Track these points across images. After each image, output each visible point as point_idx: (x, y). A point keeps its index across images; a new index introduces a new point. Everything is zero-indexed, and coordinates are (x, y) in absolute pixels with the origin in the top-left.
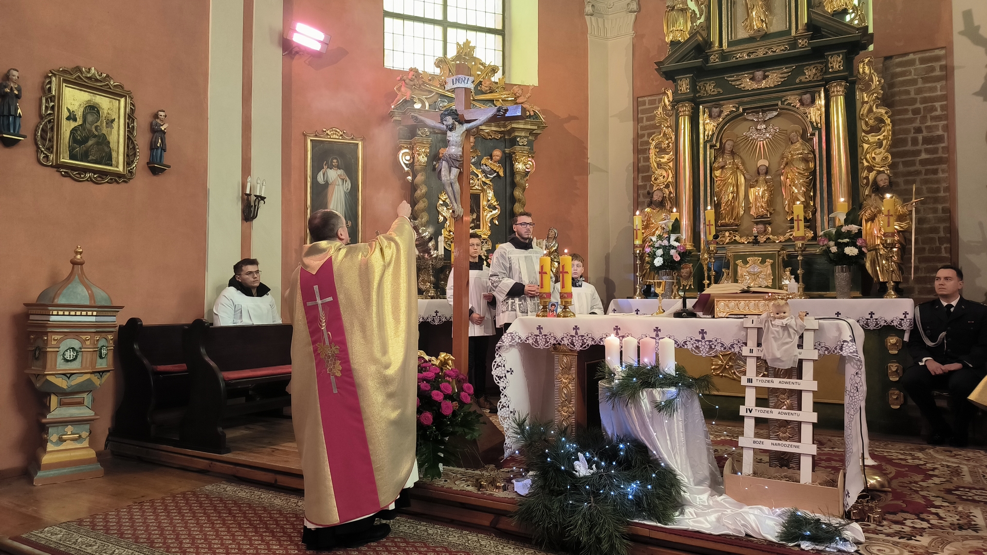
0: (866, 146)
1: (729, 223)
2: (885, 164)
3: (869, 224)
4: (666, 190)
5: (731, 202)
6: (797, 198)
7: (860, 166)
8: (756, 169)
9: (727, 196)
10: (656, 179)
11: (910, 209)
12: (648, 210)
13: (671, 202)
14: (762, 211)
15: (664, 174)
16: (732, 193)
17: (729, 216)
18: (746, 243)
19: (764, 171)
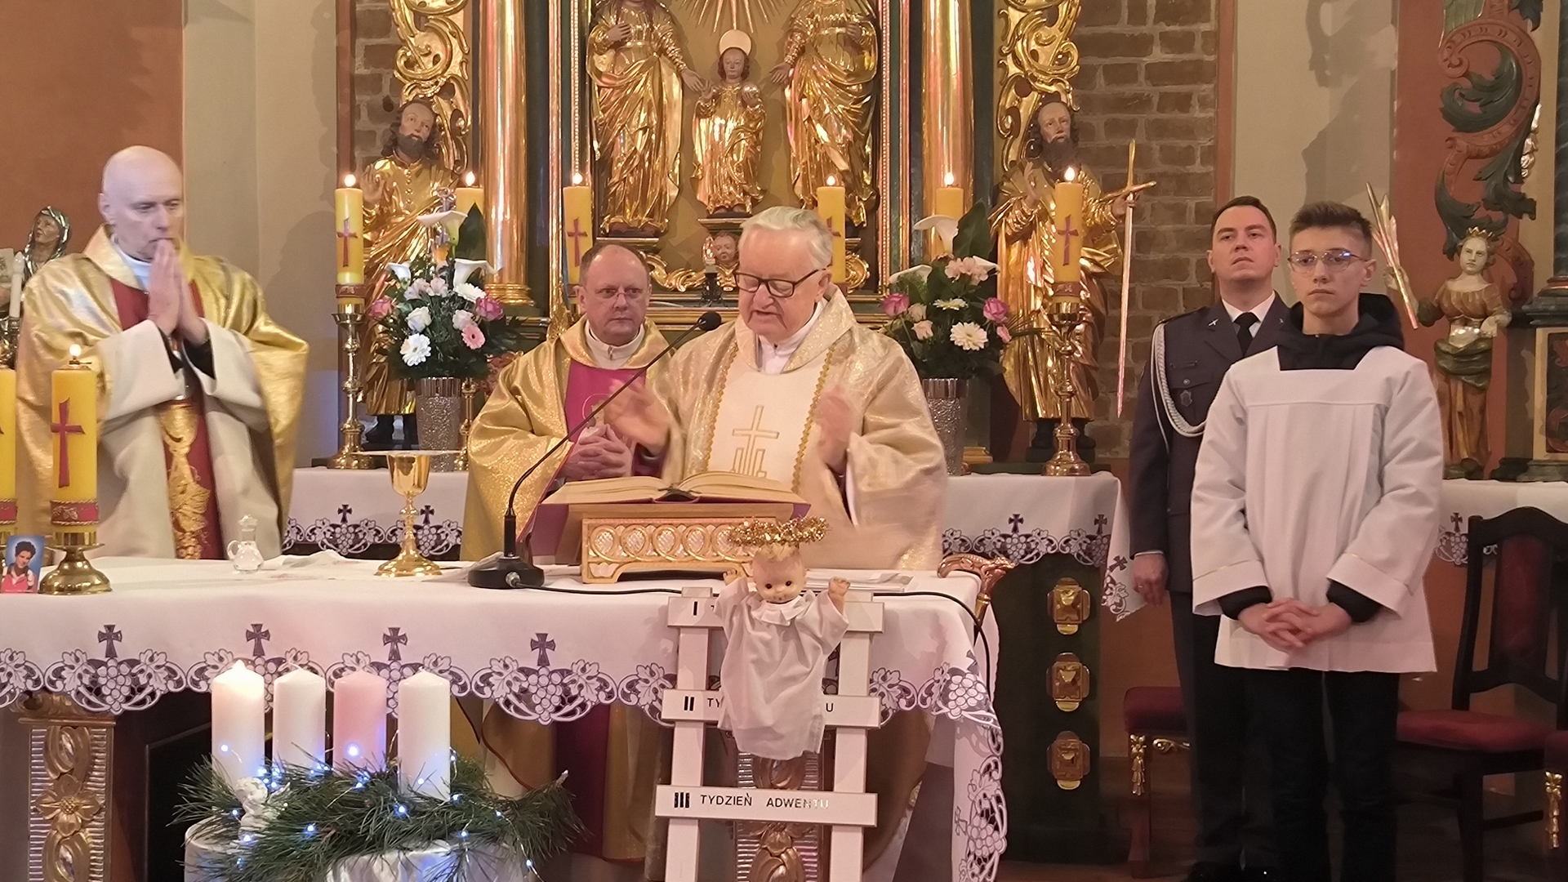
0: (1015, 16)
1: (636, 224)
2: (1063, 75)
3: (1015, 250)
4: (444, 104)
5: (642, 157)
6: (828, 159)
7: (998, 75)
8: (716, 59)
9: (628, 140)
10: (410, 64)
11: (1120, 212)
12: (383, 165)
13: (459, 147)
14: (730, 193)
15: (438, 48)
16: (644, 130)
17: (635, 204)
18: (683, 289)
19: (739, 68)
